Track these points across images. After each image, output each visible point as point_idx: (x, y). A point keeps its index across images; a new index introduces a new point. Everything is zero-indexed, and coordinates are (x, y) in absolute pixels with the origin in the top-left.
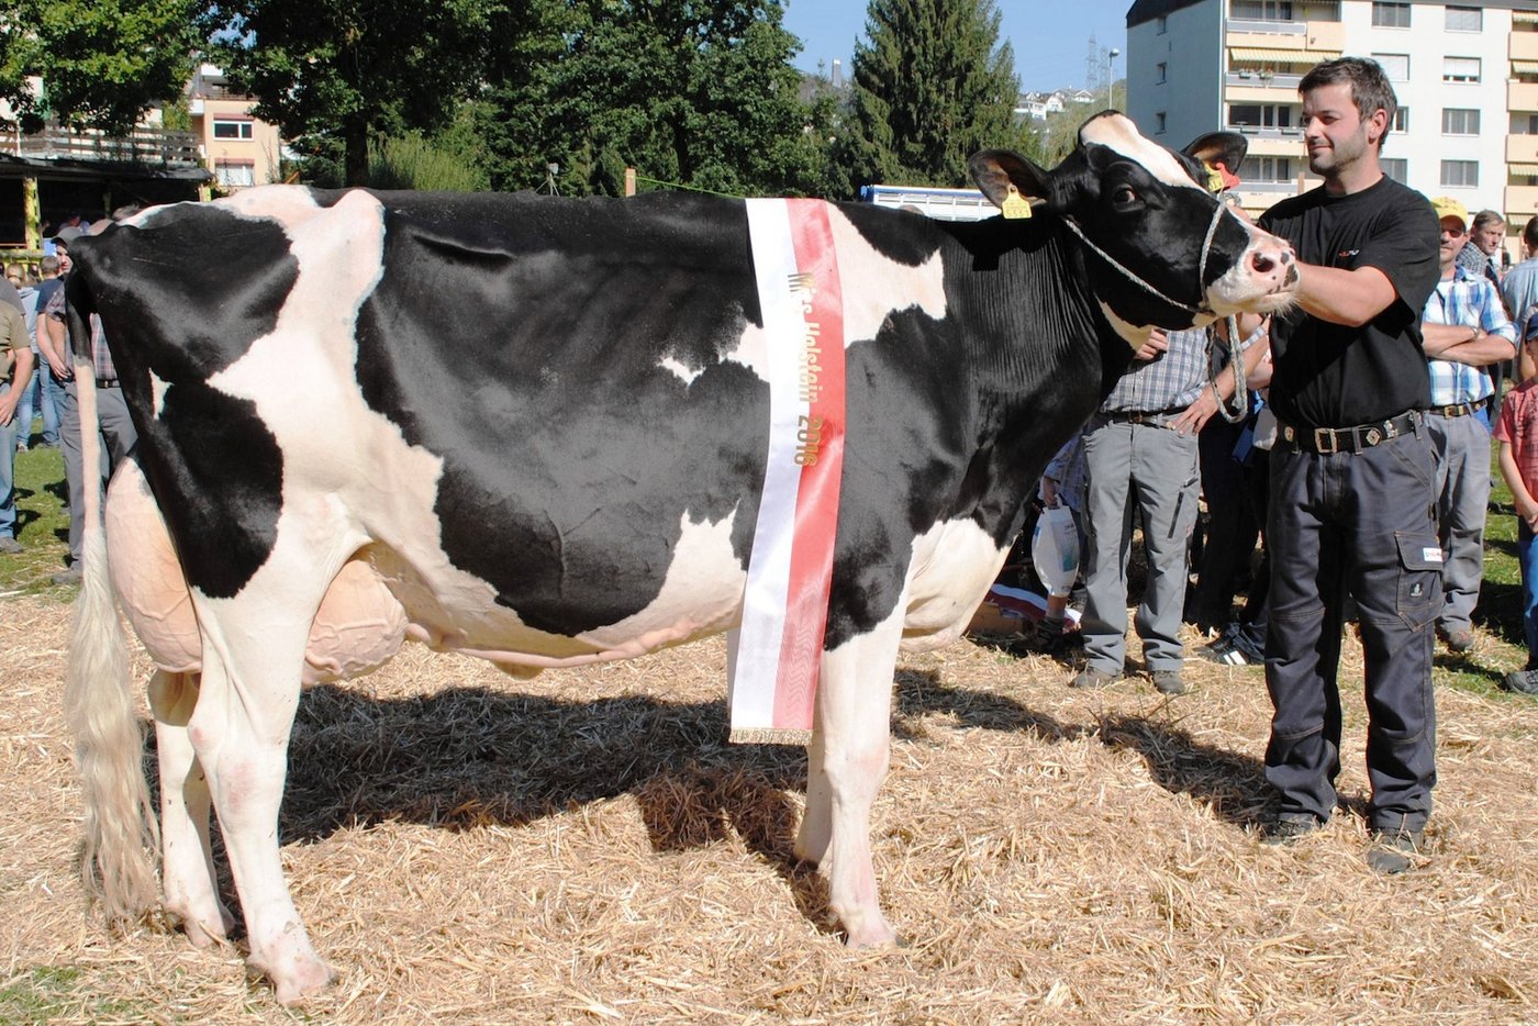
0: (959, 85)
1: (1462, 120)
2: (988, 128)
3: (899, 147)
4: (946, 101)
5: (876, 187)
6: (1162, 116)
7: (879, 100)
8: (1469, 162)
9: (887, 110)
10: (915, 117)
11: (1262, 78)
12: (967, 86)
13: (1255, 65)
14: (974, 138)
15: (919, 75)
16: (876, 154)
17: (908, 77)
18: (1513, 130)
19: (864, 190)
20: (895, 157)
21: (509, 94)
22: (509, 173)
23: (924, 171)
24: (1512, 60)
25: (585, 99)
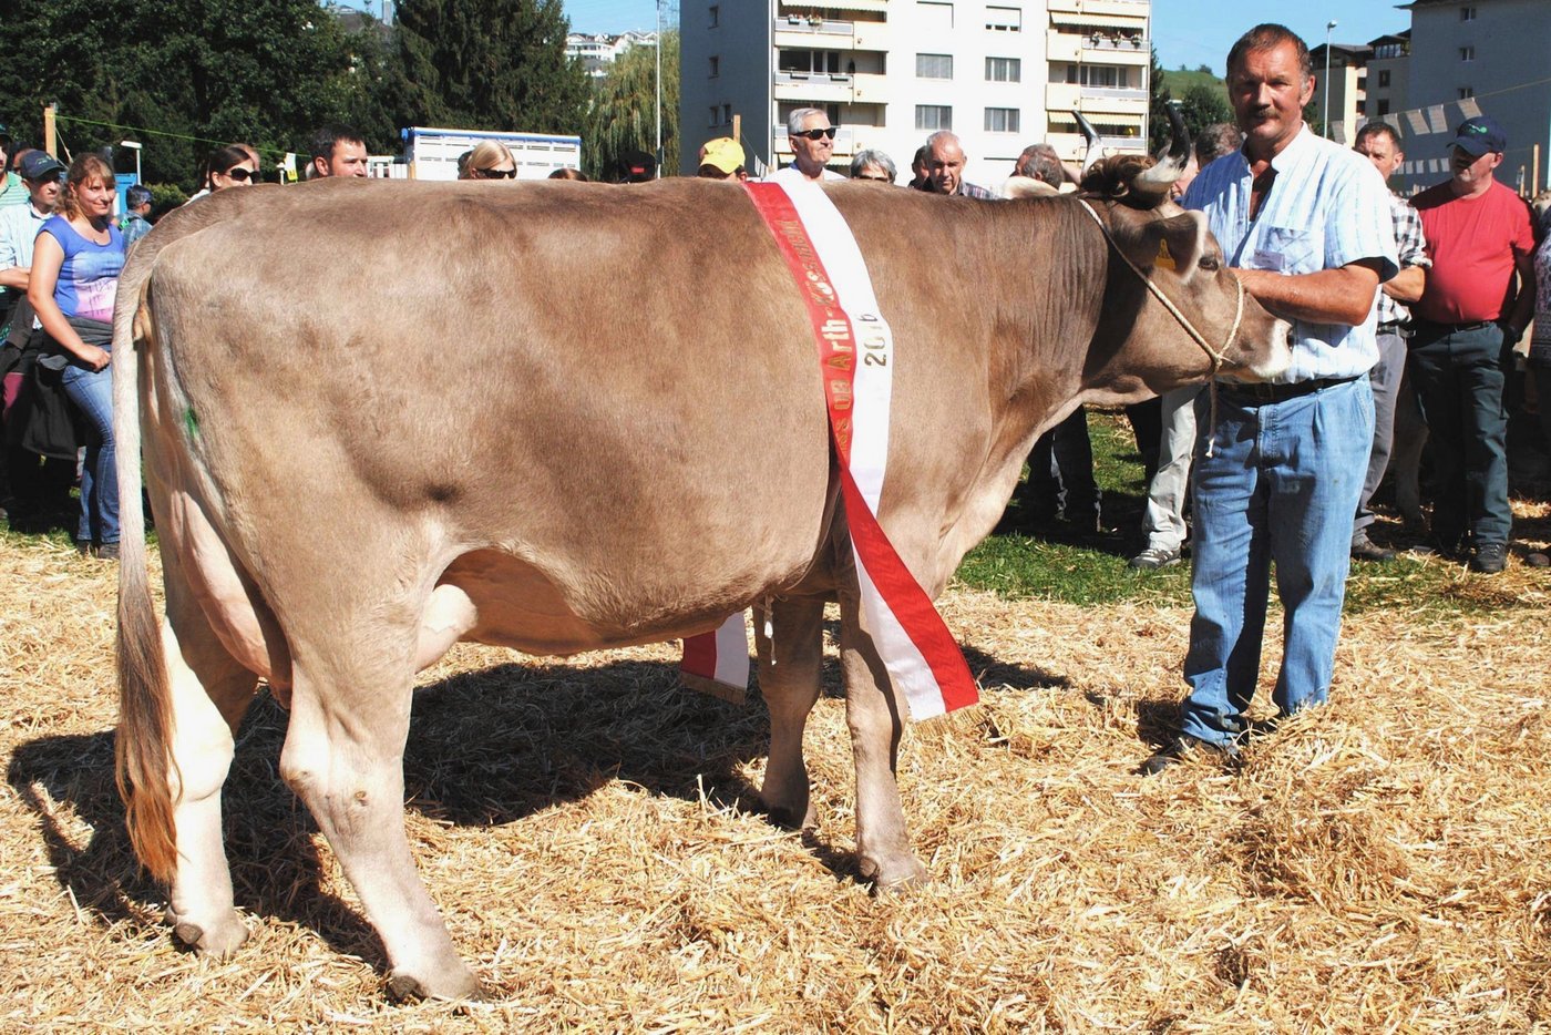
0: (506, 24)
1: (1004, 68)
2: (535, 69)
3: (443, 88)
4: (491, 41)
5: (417, 129)
6: (715, 60)
7: (422, 39)
8: (1011, 110)
9: (431, 50)
10: (459, 58)
11: (810, 24)
12: (513, 27)
13: (804, 11)
14: (521, 80)
15: (462, 14)
16: (420, 96)
17: (451, 16)
18: (1052, 79)
19: (405, 132)
20: (440, 98)
21: (18, 27)
22: (17, 113)
23: (471, 112)
24: (1050, 11)
25: (88, 35)
